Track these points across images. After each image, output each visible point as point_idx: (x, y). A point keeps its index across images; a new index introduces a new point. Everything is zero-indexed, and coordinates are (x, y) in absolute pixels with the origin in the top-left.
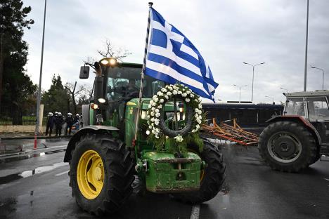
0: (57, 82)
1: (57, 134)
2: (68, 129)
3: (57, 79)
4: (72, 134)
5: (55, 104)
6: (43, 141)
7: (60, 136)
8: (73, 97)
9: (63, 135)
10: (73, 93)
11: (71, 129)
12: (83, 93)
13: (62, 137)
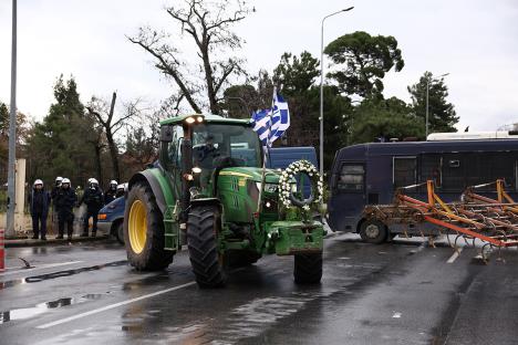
0: (67, 96)
1: (61, 233)
2: (91, 220)
3: (66, 87)
4: (99, 234)
5: (62, 156)
6: (27, 252)
7: (69, 240)
8: (109, 135)
9: (76, 235)
10: (107, 125)
11: (96, 220)
12: (134, 123)
13: (75, 241)
